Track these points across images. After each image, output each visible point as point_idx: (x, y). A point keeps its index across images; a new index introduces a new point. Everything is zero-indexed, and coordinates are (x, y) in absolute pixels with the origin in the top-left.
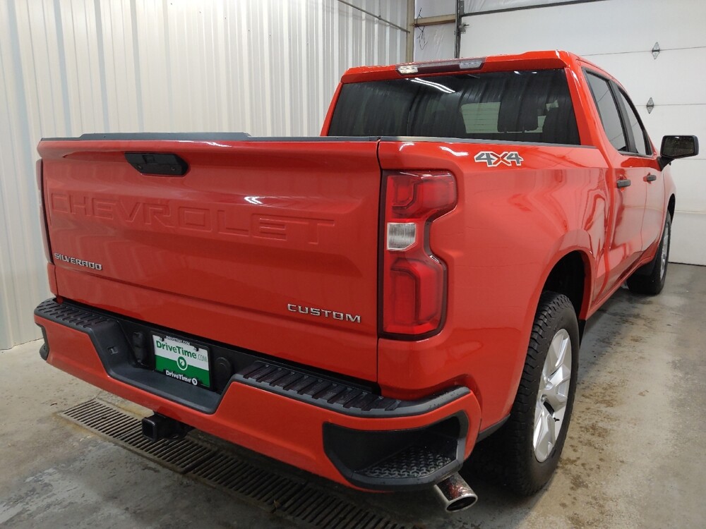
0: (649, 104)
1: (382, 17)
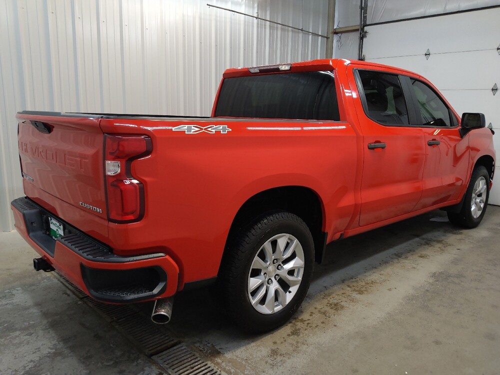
0: (494, 88)
1: (304, 29)
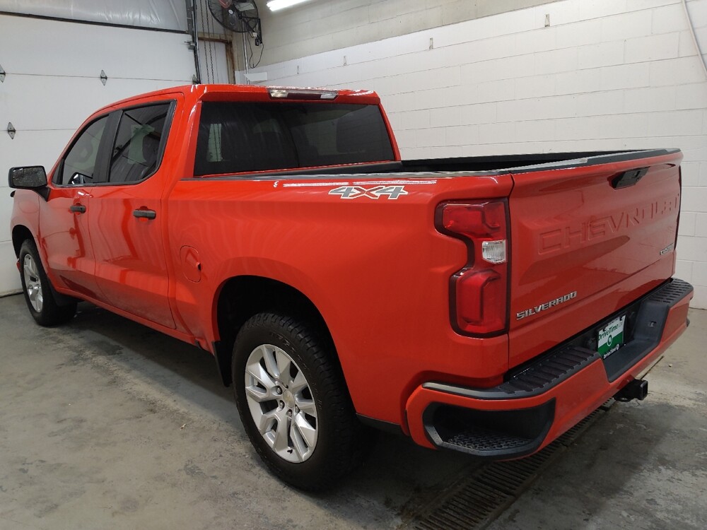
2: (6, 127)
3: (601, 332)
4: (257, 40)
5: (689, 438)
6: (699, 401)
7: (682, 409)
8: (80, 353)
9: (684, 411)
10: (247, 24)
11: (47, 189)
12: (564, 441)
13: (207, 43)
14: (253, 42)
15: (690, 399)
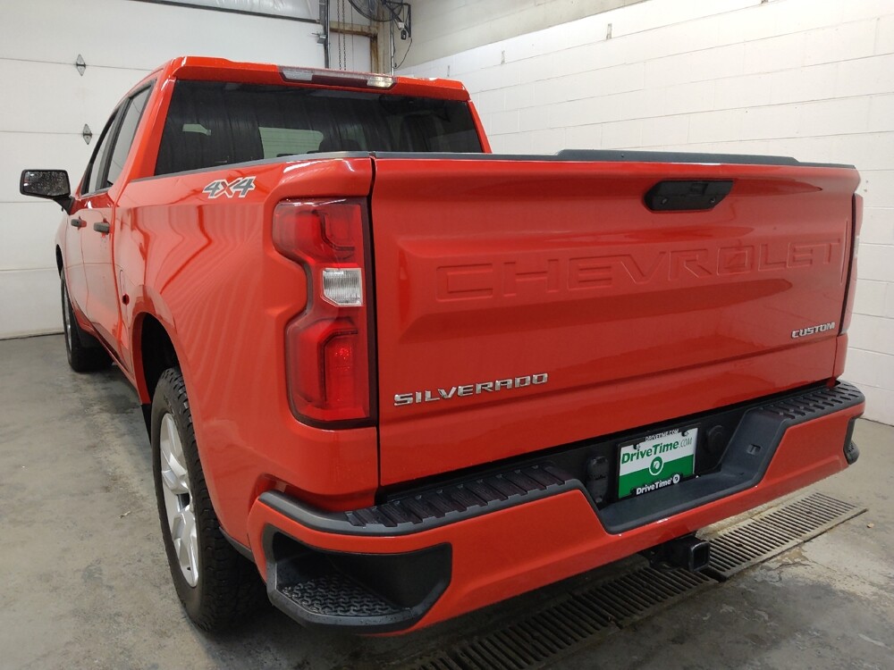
2: (81, 130)
3: (625, 450)
4: (404, 33)
5: (831, 648)
6: (885, 589)
7: (849, 597)
8: (88, 405)
9: (851, 601)
10: (392, 10)
11: (70, 199)
12: (622, 619)
13: (342, 36)
14: (398, 35)
15: (872, 584)
